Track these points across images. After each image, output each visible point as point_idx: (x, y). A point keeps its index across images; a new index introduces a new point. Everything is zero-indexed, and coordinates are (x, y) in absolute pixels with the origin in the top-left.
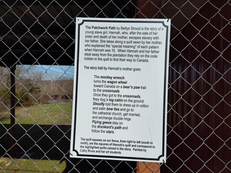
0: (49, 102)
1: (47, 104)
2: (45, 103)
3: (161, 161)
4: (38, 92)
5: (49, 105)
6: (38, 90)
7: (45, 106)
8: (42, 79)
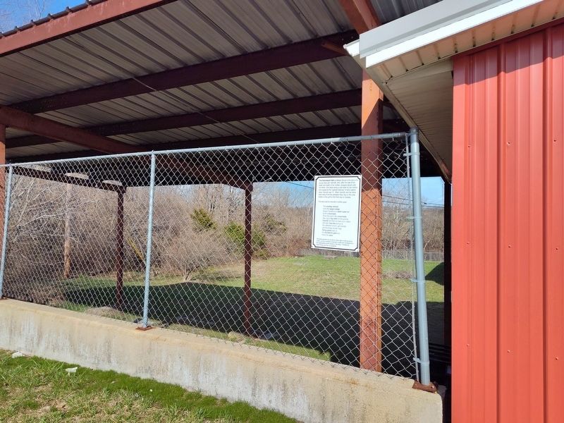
0: (302, 253)
1: (298, 256)
2: (295, 255)
3: (356, 251)
4: (282, 231)
5: (302, 258)
6: (281, 226)
7: (295, 261)
8: (290, 206)
